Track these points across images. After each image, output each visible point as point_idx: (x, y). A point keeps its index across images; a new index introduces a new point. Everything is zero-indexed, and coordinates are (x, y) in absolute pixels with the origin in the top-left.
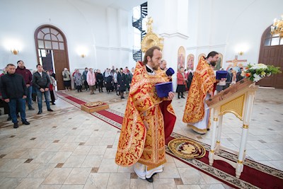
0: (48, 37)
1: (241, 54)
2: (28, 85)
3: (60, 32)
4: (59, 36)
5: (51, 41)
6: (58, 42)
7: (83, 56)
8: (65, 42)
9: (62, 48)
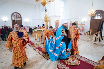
0: (15, 16)
1: (84, 22)
2: (7, 31)
3: (19, 14)
4: (19, 16)
5: (16, 17)
6: (19, 17)
7: (27, 22)
8: (21, 17)
9: (20, 19)
